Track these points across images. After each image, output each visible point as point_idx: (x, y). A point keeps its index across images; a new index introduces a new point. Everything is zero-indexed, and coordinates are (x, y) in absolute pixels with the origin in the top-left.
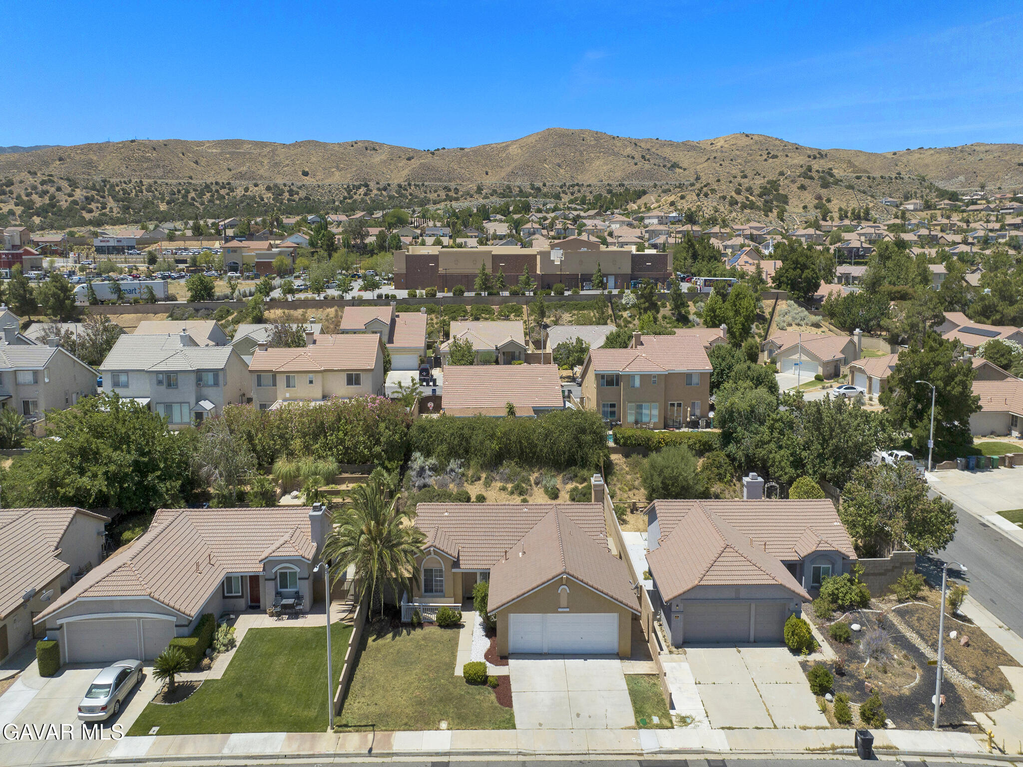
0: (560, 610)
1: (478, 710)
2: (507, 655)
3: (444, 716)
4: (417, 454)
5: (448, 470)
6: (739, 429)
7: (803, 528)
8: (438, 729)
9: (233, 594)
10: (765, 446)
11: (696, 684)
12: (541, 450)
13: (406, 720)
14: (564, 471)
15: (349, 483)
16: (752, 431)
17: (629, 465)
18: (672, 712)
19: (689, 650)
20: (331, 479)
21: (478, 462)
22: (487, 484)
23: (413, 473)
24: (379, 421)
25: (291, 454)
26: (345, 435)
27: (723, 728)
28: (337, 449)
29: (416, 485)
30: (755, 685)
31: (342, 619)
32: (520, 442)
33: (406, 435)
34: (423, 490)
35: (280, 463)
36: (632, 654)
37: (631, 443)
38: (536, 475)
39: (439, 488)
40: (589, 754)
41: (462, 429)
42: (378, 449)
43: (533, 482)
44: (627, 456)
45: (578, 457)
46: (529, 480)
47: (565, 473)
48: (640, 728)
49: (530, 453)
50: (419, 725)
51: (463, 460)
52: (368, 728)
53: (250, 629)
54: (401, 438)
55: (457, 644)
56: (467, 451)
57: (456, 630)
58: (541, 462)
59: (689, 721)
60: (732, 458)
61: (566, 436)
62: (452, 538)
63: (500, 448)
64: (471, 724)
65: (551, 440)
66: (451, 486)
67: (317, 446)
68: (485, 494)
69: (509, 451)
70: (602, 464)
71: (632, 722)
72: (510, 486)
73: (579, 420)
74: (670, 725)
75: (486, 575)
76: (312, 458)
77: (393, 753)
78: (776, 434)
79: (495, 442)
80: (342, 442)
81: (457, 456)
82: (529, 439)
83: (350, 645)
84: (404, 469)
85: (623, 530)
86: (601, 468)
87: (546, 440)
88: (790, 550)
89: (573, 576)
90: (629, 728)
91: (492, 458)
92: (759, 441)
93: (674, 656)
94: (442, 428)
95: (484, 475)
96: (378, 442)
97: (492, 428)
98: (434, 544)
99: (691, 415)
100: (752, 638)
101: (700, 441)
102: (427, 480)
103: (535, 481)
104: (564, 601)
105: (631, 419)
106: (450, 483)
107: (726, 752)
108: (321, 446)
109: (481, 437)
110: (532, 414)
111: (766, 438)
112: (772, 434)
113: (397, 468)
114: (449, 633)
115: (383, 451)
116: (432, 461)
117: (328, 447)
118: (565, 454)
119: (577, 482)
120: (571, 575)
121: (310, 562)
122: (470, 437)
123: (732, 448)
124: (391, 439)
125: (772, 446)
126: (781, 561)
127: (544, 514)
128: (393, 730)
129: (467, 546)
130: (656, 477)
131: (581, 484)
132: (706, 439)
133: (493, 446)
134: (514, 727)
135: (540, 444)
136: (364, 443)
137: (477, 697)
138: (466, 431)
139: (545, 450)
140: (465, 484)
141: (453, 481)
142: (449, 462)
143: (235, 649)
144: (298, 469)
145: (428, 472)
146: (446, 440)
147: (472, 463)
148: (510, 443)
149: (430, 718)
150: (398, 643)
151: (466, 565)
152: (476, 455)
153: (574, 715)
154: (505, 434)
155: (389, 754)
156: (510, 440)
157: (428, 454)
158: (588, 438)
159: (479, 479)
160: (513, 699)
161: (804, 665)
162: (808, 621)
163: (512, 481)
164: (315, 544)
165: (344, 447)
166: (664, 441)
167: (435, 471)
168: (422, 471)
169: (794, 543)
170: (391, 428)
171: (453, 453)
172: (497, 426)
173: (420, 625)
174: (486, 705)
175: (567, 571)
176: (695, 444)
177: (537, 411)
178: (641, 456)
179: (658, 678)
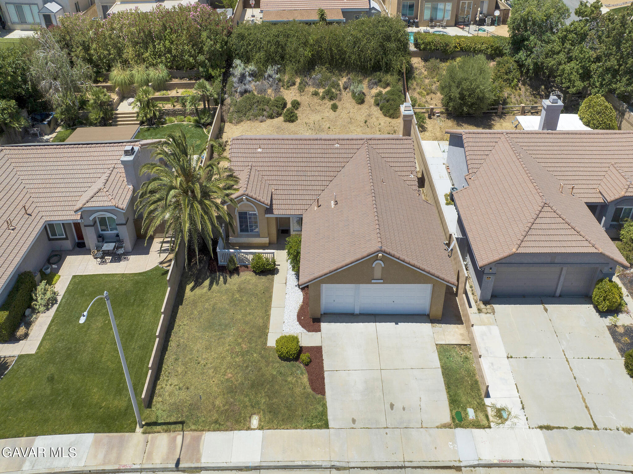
0: (373, 281)
1: (290, 399)
2: (319, 316)
3: (255, 407)
4: (237, 62)
5: (266, 76)
6: (532, 38)
7: (607, 165)
8: (249, 429)
9: (58, 237)
10: (555, 56)
11: (508, 357)
12: (349, 57)
13: (215, 416)
14: (369, 75)
15: (179, 88)
16: (544, 40)
17: (427, 69)
18: (487, 401)
19: (497, 307)
20: (162, 86)
21: (293, 68)
22: (301, 90)
23: (235, 80)
24: (200, 30)
25: (125, 63)
26: (172, 43)
27: (541, 428)
28: (166, 57)
29: (238, 91)
30: (567, 361)
31: (161, 263)
32: (331, 49)
33: (226, 43)
34: (245, 95)
35: (115, 72)
36: (443, 314)
37: (430, 49)
38: (345, 79)
39: (258, 94)
40: (405, 467)
41: (278, 36)
42: (201, 58)
43: (341, 86)
44: (426, 60)
45: (383, 63)
46: (338, 85)
47: (370, 78)
48: (456, 426)
49: (339, 59)
50: (229, 424)
51: (279, 66)
52: (177, 426)
53: (74, 277)
54: (222, 47)
55: (271, 297)
56: (282, 58)
57: (270, 276)
58: (349, 67)
59: (505, 415)
60: (521, 65)
61: (373, 44)
62: (266, 178)
63: (312, 55)
64: (283, 420)
65: (359, 47)
66: (269, 91)
67: (147, 54)
68: (299, 99)
69: (320, 58)
70: (404, 71)
71: (447, 418)
72: (321, 91)
73: (384, 29)
74: (485, 422)
75: (300, 221)
76: (144, 66)
77: (201, 468)
78: (568, 45)
79: (308, 49)
80: (170, 51)
81: (275, 63)
82: (339, 46)
83: (162, 313)
84: (226, 75)
85: (423, 139)
86: (403, 74)
87: (354, 47)
88: (594, 191)
89: (389, 254)
90: (445, 426)
91: (305, 64)
92: (549, 51)
93: (483, 315)
94: (258, 35)
95: (298, 80)
96: (201, 51)
97: (305, 36)
98: (247, 192)
99: (480, 13)
100: (558, 292)
101: (492, 46)
102: (247, 86)
103: (344, 86)
104: (378, 273)
105: (427, 15)
106: (269, 88)
107: (546, 464)
108: (151, 54)
109: (294, 46)
110: (341, 17)
111: (557, 48)
112: (563, 45)
113: (220, 76)
114: (264, 279)
115: (206, 59)
116: (252, 67)
117: (157, 55)
118: (371, 60)
119: (381, 87)
120: (387, 253)
121: (124, 212)
122: (285, 44)
123: (522, 55)
124: (213, 48)
125: (562, 56)
126: (586, 203)
127: (355, 151)
128: (203, 431)
129: (280, 187)
130: (453, 89)
131: (384, 88)
132: (498, 45)
133: (306, 53)
134: (326, 426)
135: (349, 50)
136: (189, 51)
137: (289, 379)
138: (281, 39)
139: (353, 57)
140: (282, 89)
141: (271, 86)
142: (267, 68)
143: (56, 306)
144: (132, 76)
145: (248, 78)
146: (263, 48)
147: (288, 68)
148: (322, 50)
149: (240, 414)
150: (215, 294)
151: (279, 211)
152: (291, 61)
153: (388, 406)
154: (317, 41)
155: (198, 468)
156: (322, 47)
157: (247, 60)
158: (393, 45)
159: (294, 84)
160: (327, 381)
161: (613, 330)
162: (620, 285)
163: (323, 86)
164: (131, 187)
165: (172, 56)
166: (460, 45)
167: (255, 77)
168: (242, 78)
169: (599, 182)
170: (212, 37)
171: (269, 60)
172: (309, 34)
173: (236, 271)
174: (298, 390)
175: (384, 248)
176: (487, 49)
177: (345, 13)
178: (438, 60)
179: (470, 349)
